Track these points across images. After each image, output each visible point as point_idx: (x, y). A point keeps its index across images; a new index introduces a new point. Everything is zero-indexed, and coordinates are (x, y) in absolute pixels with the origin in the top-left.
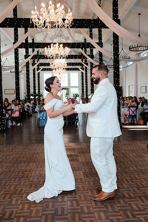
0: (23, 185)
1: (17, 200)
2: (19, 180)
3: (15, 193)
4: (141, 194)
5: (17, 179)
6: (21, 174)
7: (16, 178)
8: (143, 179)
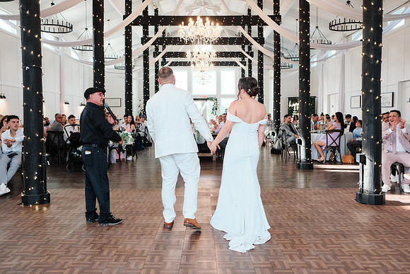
0: (145, 245)
1: (137, 264)
2: (137, 238)
3: (133, 255)
4: (339, 264)
5: (135, 237)
6: (140, 230)
7: (132, 236)
8: (343, 245)
